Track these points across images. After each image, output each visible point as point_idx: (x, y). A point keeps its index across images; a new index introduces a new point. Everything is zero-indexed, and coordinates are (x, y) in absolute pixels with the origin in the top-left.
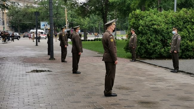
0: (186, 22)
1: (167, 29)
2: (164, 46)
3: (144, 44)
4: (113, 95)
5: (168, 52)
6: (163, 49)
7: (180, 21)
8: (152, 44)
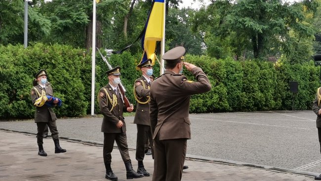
0: (44, 64)
1: (17, 73)
5: (18, 110)
6: (11, 104)
7: (35, 62)
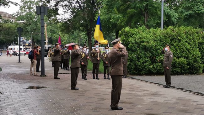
0: (173, 40)
1: (156, 46)
2: (152, 63)
3: (134, 60)
4: (119, 108)
5: (157, 69)
6: (152, 65)
7: (167, 39)
8: (141, 61)
